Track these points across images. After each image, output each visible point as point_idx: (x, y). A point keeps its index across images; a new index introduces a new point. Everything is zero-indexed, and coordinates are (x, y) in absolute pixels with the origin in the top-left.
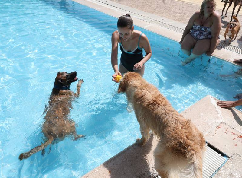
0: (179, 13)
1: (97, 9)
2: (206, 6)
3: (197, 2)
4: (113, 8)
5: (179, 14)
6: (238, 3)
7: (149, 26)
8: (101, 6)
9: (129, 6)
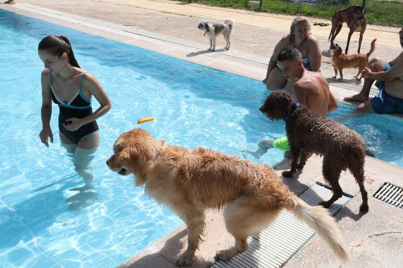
0: (254, 43)
1: (126, 42)
2: (297, 29)
3: (278, 27)
4: (151, 40)
5: (255, 45)
6: (356, 28)
7: (213, 62)
8: (131, 38)
9: (175, 36)
